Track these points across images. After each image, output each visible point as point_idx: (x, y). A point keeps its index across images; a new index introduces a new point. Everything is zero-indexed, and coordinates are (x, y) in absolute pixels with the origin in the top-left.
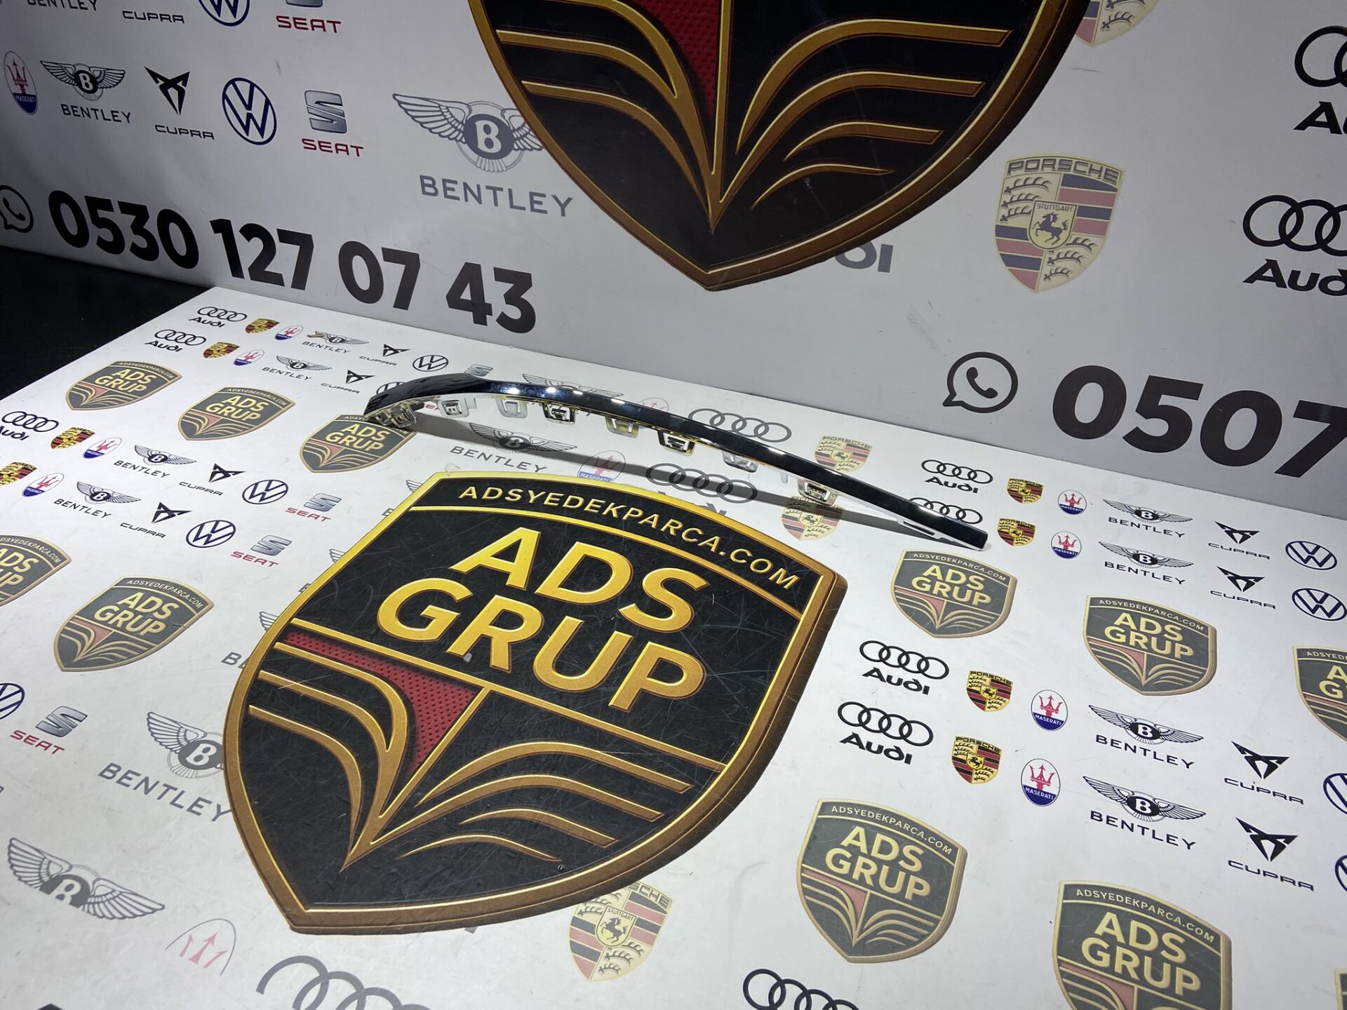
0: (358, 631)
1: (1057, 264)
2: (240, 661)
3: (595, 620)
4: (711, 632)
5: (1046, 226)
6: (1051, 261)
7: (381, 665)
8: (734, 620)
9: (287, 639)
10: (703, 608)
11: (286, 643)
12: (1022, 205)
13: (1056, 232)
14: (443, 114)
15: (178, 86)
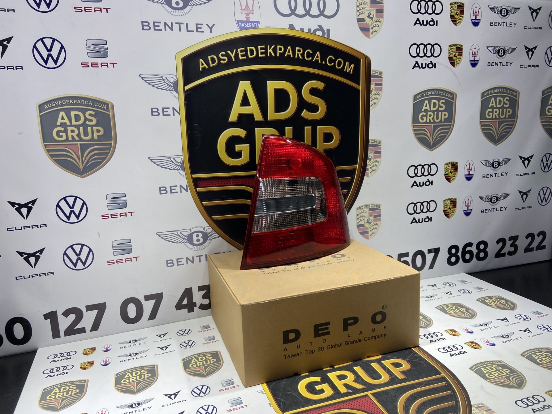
14: (178, 235)
15: (37, 255)
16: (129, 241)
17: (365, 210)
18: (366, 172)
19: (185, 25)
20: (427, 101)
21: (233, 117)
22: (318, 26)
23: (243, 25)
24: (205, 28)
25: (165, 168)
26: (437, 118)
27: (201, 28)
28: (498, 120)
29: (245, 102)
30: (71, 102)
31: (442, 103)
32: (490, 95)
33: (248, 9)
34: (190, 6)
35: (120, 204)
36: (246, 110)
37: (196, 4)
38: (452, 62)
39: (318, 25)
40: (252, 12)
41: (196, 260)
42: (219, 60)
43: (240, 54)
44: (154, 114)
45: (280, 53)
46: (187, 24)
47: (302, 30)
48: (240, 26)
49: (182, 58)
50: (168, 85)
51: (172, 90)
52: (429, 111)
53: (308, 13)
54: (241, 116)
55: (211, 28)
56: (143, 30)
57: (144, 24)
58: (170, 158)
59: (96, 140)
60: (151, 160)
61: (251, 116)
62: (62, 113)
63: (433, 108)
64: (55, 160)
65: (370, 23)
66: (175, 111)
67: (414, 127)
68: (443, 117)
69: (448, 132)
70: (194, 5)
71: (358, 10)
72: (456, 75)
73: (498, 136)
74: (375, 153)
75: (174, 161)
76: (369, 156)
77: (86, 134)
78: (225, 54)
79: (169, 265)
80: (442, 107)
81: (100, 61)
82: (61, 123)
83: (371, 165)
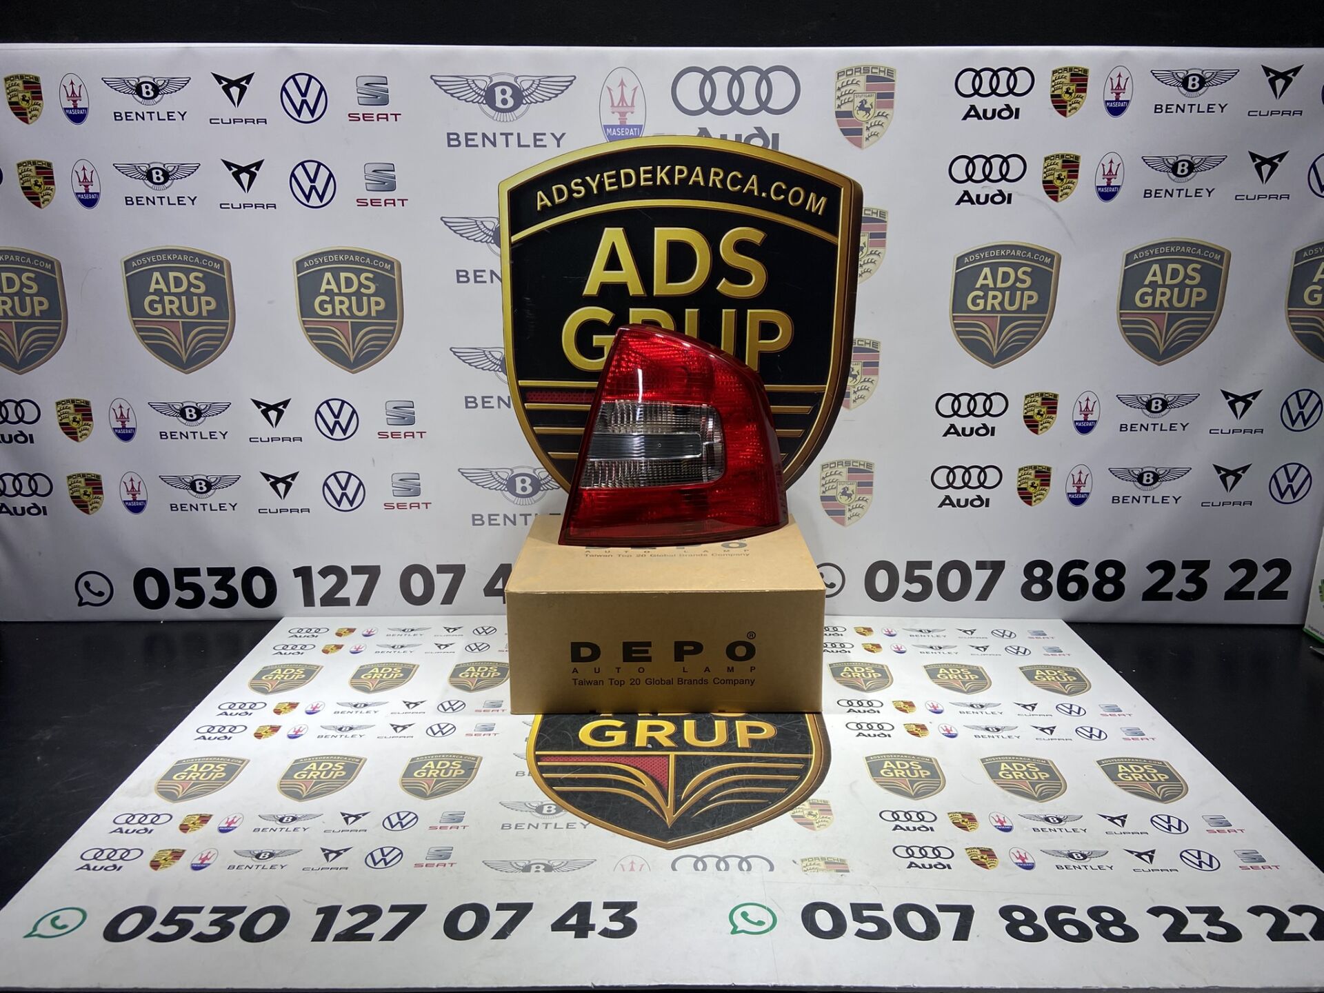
0: (578, 749)
1: (853, 511)
2: (526, 775)
3: (700, 719)
5: (844, 493)
6: (850, 510)
9: (542, 760)
11: (543, 762)
12: (831, 484)
13: (849, 496)
14: (493, 476)
15: (287, 482)
16: (416, 476)
17: (840, 470)
18: (845, 399)
19: (515, 136)
20: (988, 269)
21: (591, 288)
22: (754, 129)
23: (614, 133)
24: (549, 141)
25: (476, 367)
26: (1012, 303)
27: (542, 140)
28: (1167, 312)
29: (613, 263)
30: (341, 258)
31: (1024, 273)
32: (1148, 258)
33: (625, 105)
34: (525, 104)
35: (404, 418)
36: (613, 277)
37: (534, 101)
38: (1052, 190)
39: (756, 128)
40: (630, 109)
41: (520, 520)
42: (571, 191)
43: (607, 182)
44: (461, 279)
45: (680, 180)
46: (519, 134)
47: (724, 137)
48: (609, 134)
49: (509, 189)
50: (485, 233)
51: (490, 242)
52: (991, 288)
53: (736, 106)
54: (604, 287)
55: (558, 140)
56: (449, 146)
57: (451, 137)
58: (484, 351)
59: (374, 317)
60: (454, 353)
61: (623, 287)
62: (328, 275)
63: (1003, 282)
64: (316, 345)
65: (865, 119)
66: (494, 276)
67: (956, 318)
68: (1026, 302)
69: (1037, 332)
70: (532, 102)
71: (840, 95)
72: (1059, 217)
73: (1166, 346)
74: (865, 364)
75: (490, 356)
76: (852, 369)
77: (360, 309)
78: (581, 183)
79: (476, 522)
80: (1024, 282)
81: (383, 196)
82: (326, 290)
83: (857, 387)
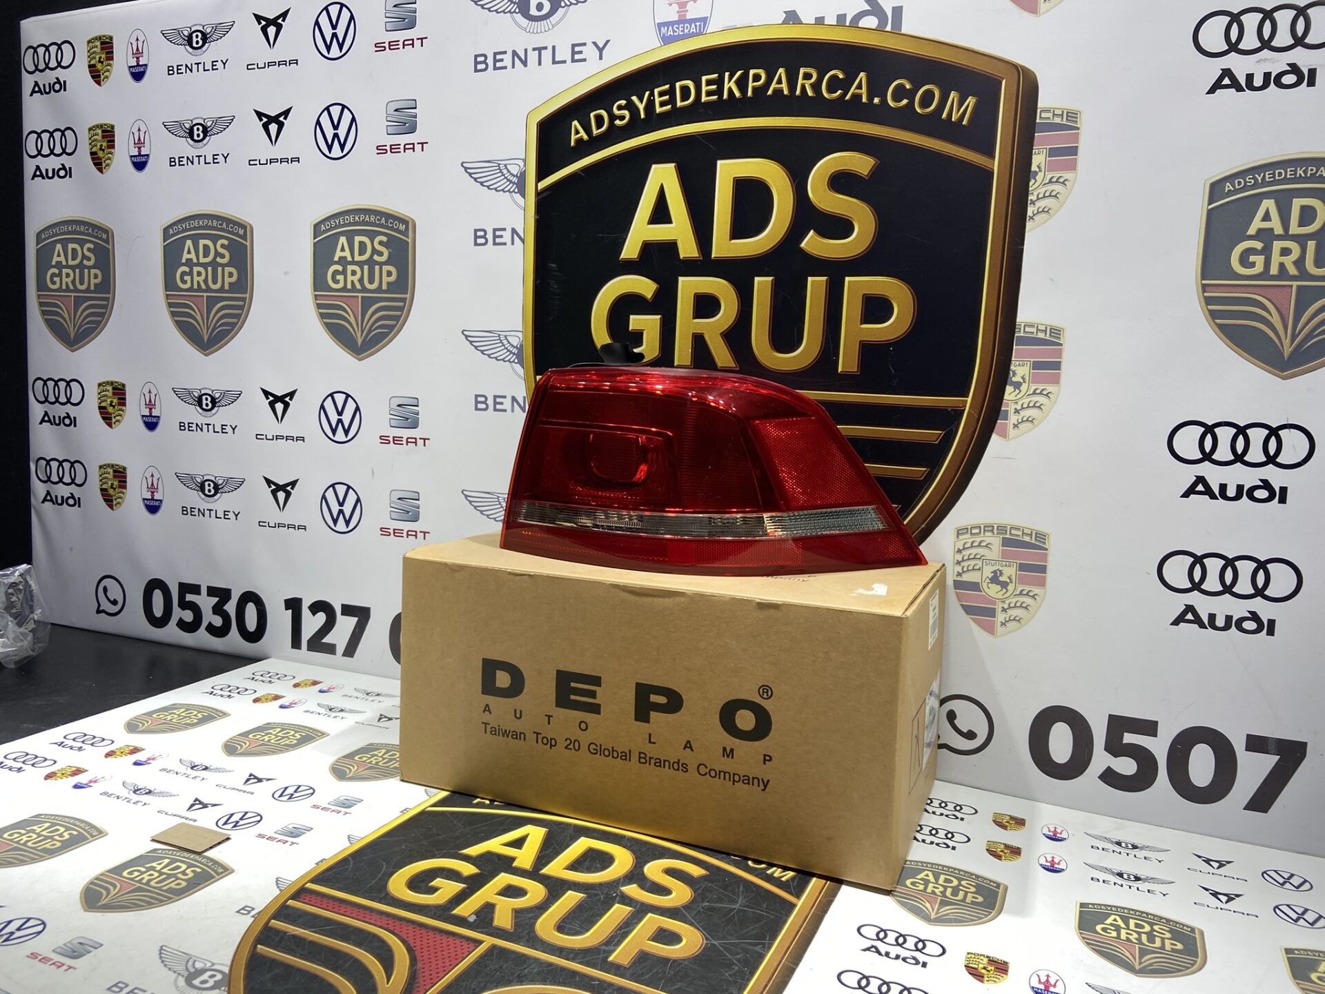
0: (367, 895)
1: (1010, 612)
2: (253, 913)
3: (597, 895)
4: (711, 909)
5: (995, 580)
6: (1003, 610)
7: (388, 920)
8: (734, 902)
9: (300, 898)
10: (703, 890)
11: (298, 901)
12: (973, 563)
13: (1004, 585)
14: (500, 504)
15: (287, 490)
16: (415, 496)
17: (988, 540)
19: (550, 49)
20: (1273, 200)
21: (630, 250)
23: (670, 33)
24: (589, 52)
25: (489, 355)
27: (581, 52)
29: (661, 214)
30: (356, 218)
34: (564, 7)
35: (408, 419)
36: (660, 233)
37: (575, 2)
42: (612, 117)
43: (657, 100)
44: (479, 241)
45: (754, 89)
46: (554, 47)
48: (664, 35)
49: (539, 120)
50: (508, 180)
51: (514, 191)
52: (1278, 235)
54: (648, 247)
55: (601, 50)
56: (474, 72)
57: (480, 59)
58: (499, 335)
59: (385, 290)
60: (467, 337)
61: (671, 246)
62: (343, 240)
63: (1301, 225)
64: (326, 324)
67: (1207, 289)
70: (572, 4)
74: (1036, 366)
75: (505, 342)
78: (626, 105)
81: (403, 140)
82: (341, 258)
83: (1020, 403)
